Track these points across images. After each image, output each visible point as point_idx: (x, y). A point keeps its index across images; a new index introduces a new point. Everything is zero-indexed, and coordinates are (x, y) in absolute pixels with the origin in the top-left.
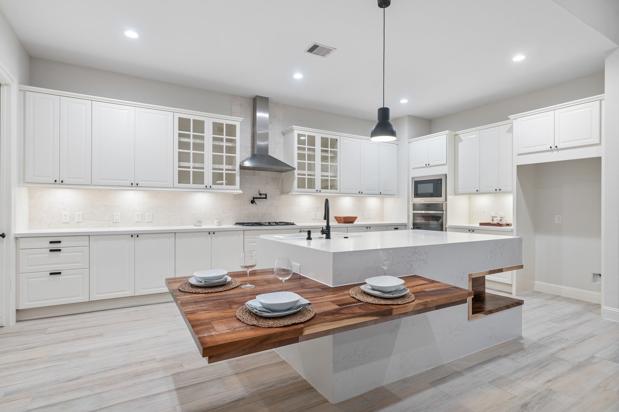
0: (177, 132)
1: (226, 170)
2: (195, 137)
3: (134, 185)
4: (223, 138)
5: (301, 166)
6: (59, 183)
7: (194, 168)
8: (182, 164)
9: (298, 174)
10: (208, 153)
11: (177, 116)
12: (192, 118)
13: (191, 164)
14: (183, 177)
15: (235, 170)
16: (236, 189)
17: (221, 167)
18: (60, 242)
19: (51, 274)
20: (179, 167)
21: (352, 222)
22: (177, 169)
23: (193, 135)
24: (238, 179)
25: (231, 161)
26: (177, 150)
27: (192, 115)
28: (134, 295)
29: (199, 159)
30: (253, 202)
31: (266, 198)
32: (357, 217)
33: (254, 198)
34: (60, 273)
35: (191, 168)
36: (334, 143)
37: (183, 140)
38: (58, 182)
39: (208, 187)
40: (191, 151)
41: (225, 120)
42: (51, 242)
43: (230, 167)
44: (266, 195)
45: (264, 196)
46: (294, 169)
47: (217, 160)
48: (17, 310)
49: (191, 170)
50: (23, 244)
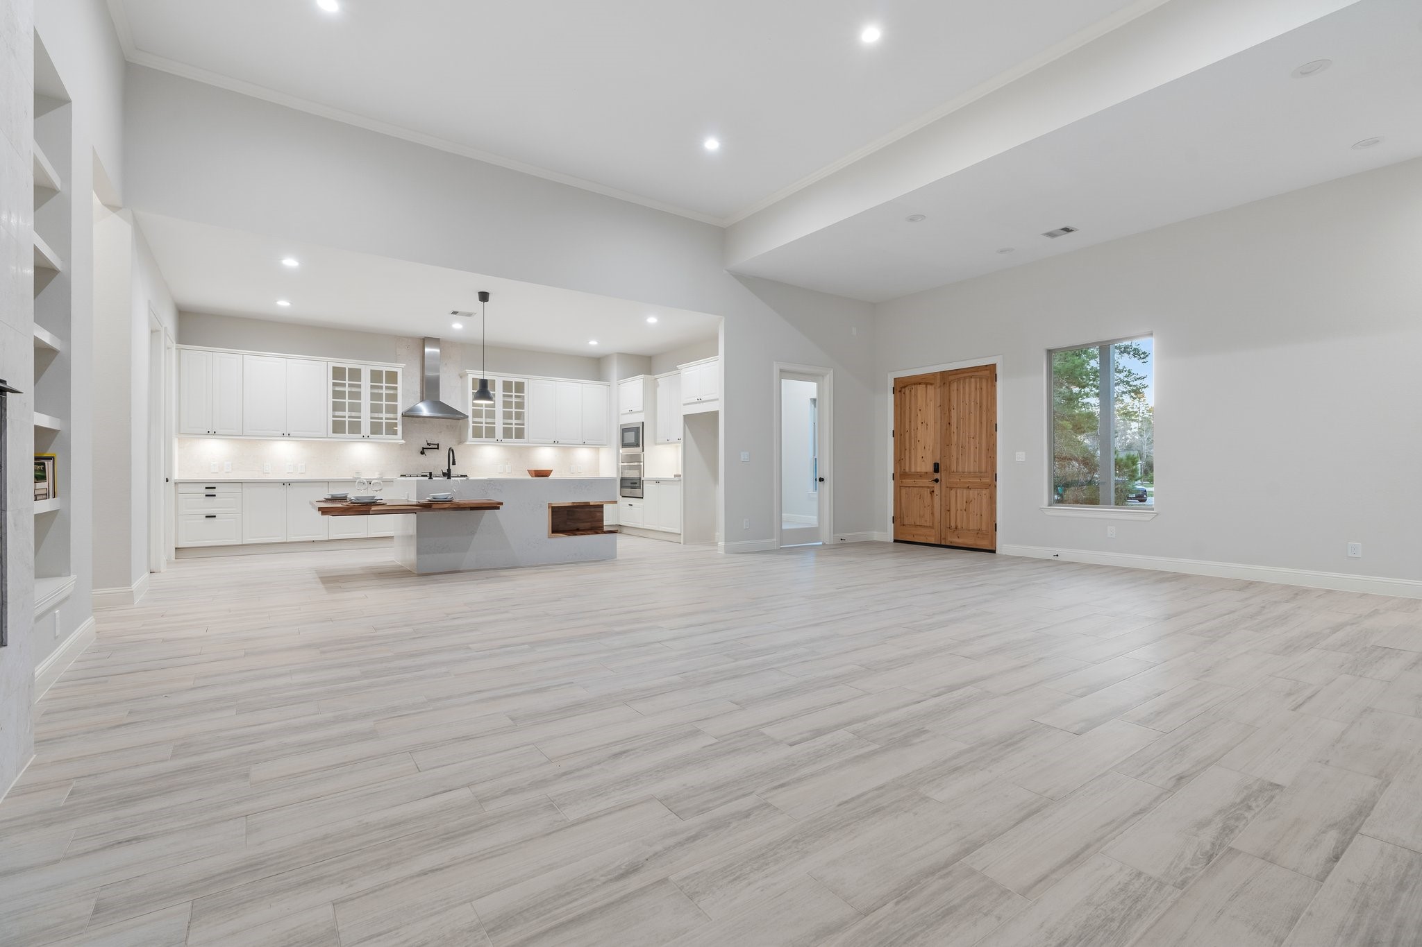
0: (331, 381)
1: (386, 419)
2: (350, 385)
3: (286, 435)
4: (382, 386)
5: (477, 414)
6: (212, 433)
7: (349, 417)
8: (337, 413)
9: (474, 422)
10: (366, 402)
11: (331, 365)
12: (347, 366)
13: (347, 414)
14: (338, 427)
15: (396, 419)
16: (398, 439)
17: (380, 415)
18: (215, 488)
19: (207, 517)
20: (333, 417)
21: (547, 476)
22: (331, 419)
23: (349, 384)
24: (399, 428)
25: (393, 409)
26: (331, 400)
27: (347, 364)
28: (285, 541)
29: (356, 408)
30: (422, 453)
31: (438, 448)
32: (552, 471)
33: (423, 448)
34: (215, 516)
35: (347, 417)
36: (520, 387)
37: (337, 388)
38: (210, 433)
39: (366, 437)
40: (347, 401)
41: (385, 367)
42: (206, 488)
43: (392, 416)
44: (438, 445)
45: (436, 447)
46: (467, 417)
47: (375, 409)
48: (176, 548)
49: (347, 419)
50: (182, 488)
